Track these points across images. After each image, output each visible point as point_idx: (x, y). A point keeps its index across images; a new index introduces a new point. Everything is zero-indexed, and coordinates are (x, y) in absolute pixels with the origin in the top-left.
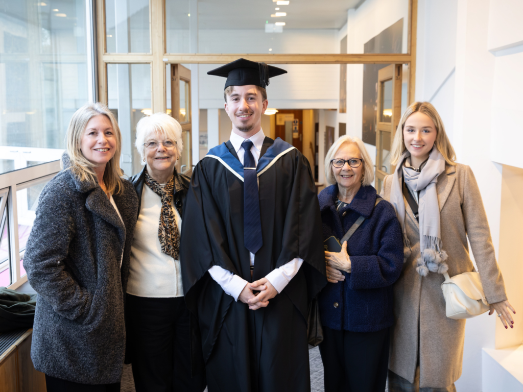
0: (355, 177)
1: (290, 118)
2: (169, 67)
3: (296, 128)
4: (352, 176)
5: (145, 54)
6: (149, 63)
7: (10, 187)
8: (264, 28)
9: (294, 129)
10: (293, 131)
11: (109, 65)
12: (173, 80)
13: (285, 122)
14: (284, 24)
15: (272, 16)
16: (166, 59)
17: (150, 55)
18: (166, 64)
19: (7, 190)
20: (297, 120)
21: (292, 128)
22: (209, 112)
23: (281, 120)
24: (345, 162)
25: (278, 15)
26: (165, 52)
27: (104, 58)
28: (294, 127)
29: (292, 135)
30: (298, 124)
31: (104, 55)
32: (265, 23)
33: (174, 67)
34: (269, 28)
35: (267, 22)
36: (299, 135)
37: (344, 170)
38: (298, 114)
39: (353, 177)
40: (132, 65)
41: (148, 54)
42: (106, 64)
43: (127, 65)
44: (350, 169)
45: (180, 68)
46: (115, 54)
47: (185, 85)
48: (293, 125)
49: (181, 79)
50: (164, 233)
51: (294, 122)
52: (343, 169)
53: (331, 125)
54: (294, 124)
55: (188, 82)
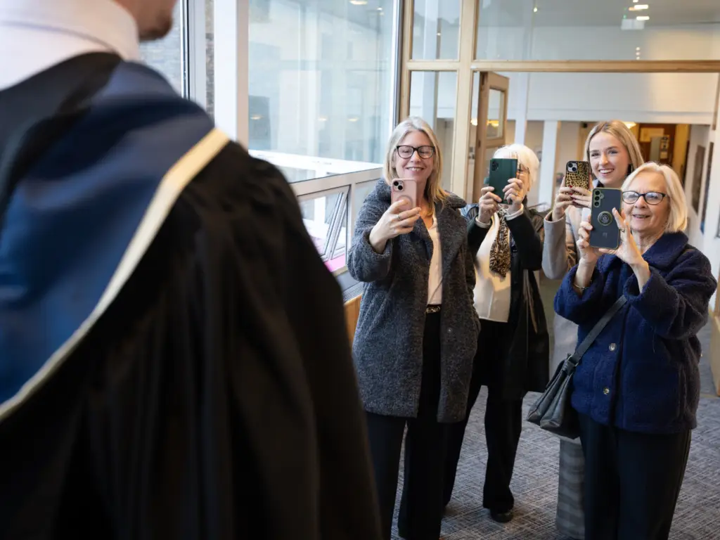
0: (653, 218)
1: (660, 133)
2: (477, 76)
3: (665, 146)
4: (647, 217)
5: (452, 60)
6: (455, 71)
7: (350, 185)
8: (619, 24)
9: (662, 147)
10: (661, 150)
11: (413, 73)
12: (481, 89)
13: (651, 139)
14: (647, 18)
15: (631, 9)
16: (474, 66)
17: (457, 62)
18: (474, 71)
19: (348, 187)
20: (668, 136)
21: (660, 146)
22: (546, 125)
23: (645, 135)
24: (640, 195)
25: (638, 7)
26: (475, 58)
27: (409, 65)
28: (663, 144)
29: (659, 155)
30: (668, 141)
31: (408, 61)
32: (622, 18)
33: (484, 75)
34: (627, 24)
35: (625, 17)
36: (668, 155)
37: (636, 207)
38: (670, 129)
39: (649, 218)
40: (440, 73)
41: (455, 60)
42: (410, 72)
43: (434, 73)
44: (645, 205)
45: (490, 76)
46: (421, 61)
47: (501, 95)
48: (661, 142)
49: (492, 88)
50: (497, 249)
51: (663, 138)
52: (635, 205)
53: (703, 145)
54: (663, 141)
55: (504, 91)
